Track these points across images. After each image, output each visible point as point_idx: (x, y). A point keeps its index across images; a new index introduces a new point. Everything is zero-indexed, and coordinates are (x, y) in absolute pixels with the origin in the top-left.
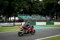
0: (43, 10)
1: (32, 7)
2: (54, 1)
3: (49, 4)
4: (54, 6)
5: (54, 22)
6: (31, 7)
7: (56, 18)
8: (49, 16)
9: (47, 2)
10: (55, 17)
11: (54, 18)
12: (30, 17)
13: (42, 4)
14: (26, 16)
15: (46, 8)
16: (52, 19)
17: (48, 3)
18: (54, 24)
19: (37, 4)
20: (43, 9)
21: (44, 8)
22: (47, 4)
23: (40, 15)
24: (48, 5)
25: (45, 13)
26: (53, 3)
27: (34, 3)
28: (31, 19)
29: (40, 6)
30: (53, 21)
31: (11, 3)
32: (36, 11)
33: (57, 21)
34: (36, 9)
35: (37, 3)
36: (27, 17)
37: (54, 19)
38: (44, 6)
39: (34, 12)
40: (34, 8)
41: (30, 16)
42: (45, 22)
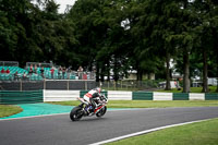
0: (70, 46)
1: (29, 34)
2: (109, 19)
3: (93, 28)
4: (107, 36)
5: (109, 92)
6: (25, 36)
7: (116, 78)
8: (90, 70)
9: (85, 18)
10: (112, 72)
11: (109, 75)
13: (65, 26)
14: (5, 68)
15: (80, 39)
16: (102, 80)
17: (87, 22)
19: (47, 25)
20: (68, 42)
21: (73, 40)
22: (83, 26)
23: (57, 63)
24: (86, 29)
25: (76, 57)
26: (105, 26)
27: (38, 21)
28: (24, 78)
29: (59, 32)
30: (104, 86)
32: (44, 51)
33: (118, 88)
34: (43, 41)
35: (49, 22)
36: (8, 72)
37: (108, 79)
38: (75, 33)
39: (37, 52)
40: (37, 37)
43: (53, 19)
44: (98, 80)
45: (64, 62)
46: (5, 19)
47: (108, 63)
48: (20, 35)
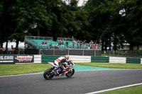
0: (85, 27)
2: (112, 9)
3: (100, 15)
4: (110, 21)
5: (110, 58)
6: (57, 21)
7: (115, 48)
8: (98, 43)
9: (95, 9)
10: (112, 45)
11: (110, 46)
12: (55, 44)
13: (82, 14)
14: (45, 41)
15: (92, 23)
16: (106, 49)
17: (97, 11)
18: (108, 62)
19: (70, 14)
20: (84, 25)
21: (87, 23)
22: (94, 14)
23: (77, 38)
24: (96, 16)
25: (88, 34)
26: (108, 14)
27: (65, 12)
28: (56, 47)
29: (79, 18)
30: (107, 54)
31: (10, 8)
32: (68, 30)
33: (116, 55)
34: (68, 24)
35: (72, 12)
36: (46, 43)
37: (110, 49)
38: (88, 19)
39: (64, 31)
40: (64, 22)
41: (55, 40)
42: (90, 57)
43: (75, 10)
44: (103, 49)
45: (81, 37)
46: (45, 11)
47: (110, 39)
48: (54, 21)
